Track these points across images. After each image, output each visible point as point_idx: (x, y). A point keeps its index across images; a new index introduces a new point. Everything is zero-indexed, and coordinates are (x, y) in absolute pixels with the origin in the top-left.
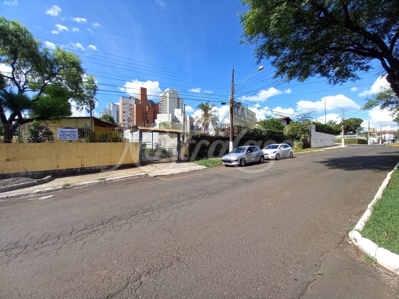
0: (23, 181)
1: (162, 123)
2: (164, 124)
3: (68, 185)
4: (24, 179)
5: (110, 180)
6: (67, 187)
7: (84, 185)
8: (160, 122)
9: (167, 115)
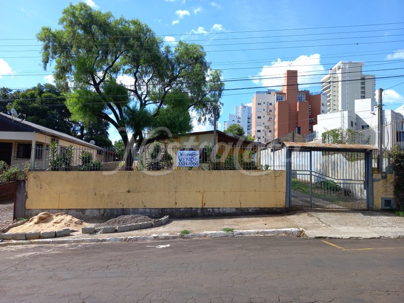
0: (141, 220)
1: (328, 132)
2: (334, 134)
3: (186, 232)
4: (142, 217)
5: (241, 234)
6: (186, 235)
7: (205, 235)
8: (325, 131)
9: (338, 114)
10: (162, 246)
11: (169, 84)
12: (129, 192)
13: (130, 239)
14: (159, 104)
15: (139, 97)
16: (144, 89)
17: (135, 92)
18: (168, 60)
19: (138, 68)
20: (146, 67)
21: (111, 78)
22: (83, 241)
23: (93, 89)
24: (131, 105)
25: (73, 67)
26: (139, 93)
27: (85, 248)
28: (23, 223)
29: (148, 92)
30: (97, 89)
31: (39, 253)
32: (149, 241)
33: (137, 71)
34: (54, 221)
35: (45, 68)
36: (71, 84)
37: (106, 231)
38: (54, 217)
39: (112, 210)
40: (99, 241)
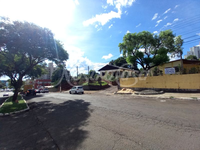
0: (153, 92)
6: (172, 98)
10: (162, 101)
11: (158, 47)
12: (147, 83)
13: (150, 97)
14: (154, 55)
15: (147, 54)
16: (148, 51)
17: (146, 53)
18: (157, 39)
19: (146, 45)
20: (148, 44)
21: (137, 51)
22: (135, 96)
23: (132, 55)
24: (145, 57)
25: (127, 51)
26: (147, 53)
27: (136, 98)
28: (120, 90)
29: (150, 52)
30: (134, 55)
31: (125, 98)
32: (157, 99)
33: (146, 46)
34: (127, 90)
35: (121, 53)
36: (127, 55)
37: (141, 94)
38: (127, 89)
39: (142, 88)
40: (140, 97)
